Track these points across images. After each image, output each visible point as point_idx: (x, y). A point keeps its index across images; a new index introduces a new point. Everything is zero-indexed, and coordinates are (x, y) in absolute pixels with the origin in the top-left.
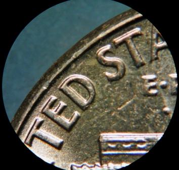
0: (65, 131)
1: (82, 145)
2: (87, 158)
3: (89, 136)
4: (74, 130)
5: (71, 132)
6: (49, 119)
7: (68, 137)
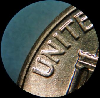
0: (83, 32)
1: (89, 43)
2: (90, 50)
3: (95, 39)
4: (88, 34)
5: (86, 34)
6: (77, 23)
7: (83, 36)
